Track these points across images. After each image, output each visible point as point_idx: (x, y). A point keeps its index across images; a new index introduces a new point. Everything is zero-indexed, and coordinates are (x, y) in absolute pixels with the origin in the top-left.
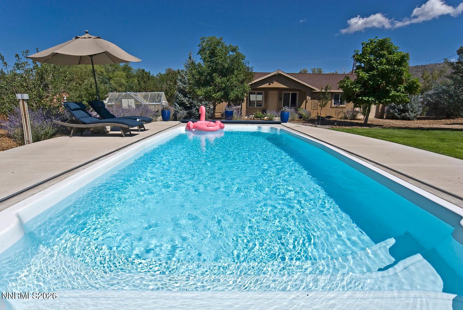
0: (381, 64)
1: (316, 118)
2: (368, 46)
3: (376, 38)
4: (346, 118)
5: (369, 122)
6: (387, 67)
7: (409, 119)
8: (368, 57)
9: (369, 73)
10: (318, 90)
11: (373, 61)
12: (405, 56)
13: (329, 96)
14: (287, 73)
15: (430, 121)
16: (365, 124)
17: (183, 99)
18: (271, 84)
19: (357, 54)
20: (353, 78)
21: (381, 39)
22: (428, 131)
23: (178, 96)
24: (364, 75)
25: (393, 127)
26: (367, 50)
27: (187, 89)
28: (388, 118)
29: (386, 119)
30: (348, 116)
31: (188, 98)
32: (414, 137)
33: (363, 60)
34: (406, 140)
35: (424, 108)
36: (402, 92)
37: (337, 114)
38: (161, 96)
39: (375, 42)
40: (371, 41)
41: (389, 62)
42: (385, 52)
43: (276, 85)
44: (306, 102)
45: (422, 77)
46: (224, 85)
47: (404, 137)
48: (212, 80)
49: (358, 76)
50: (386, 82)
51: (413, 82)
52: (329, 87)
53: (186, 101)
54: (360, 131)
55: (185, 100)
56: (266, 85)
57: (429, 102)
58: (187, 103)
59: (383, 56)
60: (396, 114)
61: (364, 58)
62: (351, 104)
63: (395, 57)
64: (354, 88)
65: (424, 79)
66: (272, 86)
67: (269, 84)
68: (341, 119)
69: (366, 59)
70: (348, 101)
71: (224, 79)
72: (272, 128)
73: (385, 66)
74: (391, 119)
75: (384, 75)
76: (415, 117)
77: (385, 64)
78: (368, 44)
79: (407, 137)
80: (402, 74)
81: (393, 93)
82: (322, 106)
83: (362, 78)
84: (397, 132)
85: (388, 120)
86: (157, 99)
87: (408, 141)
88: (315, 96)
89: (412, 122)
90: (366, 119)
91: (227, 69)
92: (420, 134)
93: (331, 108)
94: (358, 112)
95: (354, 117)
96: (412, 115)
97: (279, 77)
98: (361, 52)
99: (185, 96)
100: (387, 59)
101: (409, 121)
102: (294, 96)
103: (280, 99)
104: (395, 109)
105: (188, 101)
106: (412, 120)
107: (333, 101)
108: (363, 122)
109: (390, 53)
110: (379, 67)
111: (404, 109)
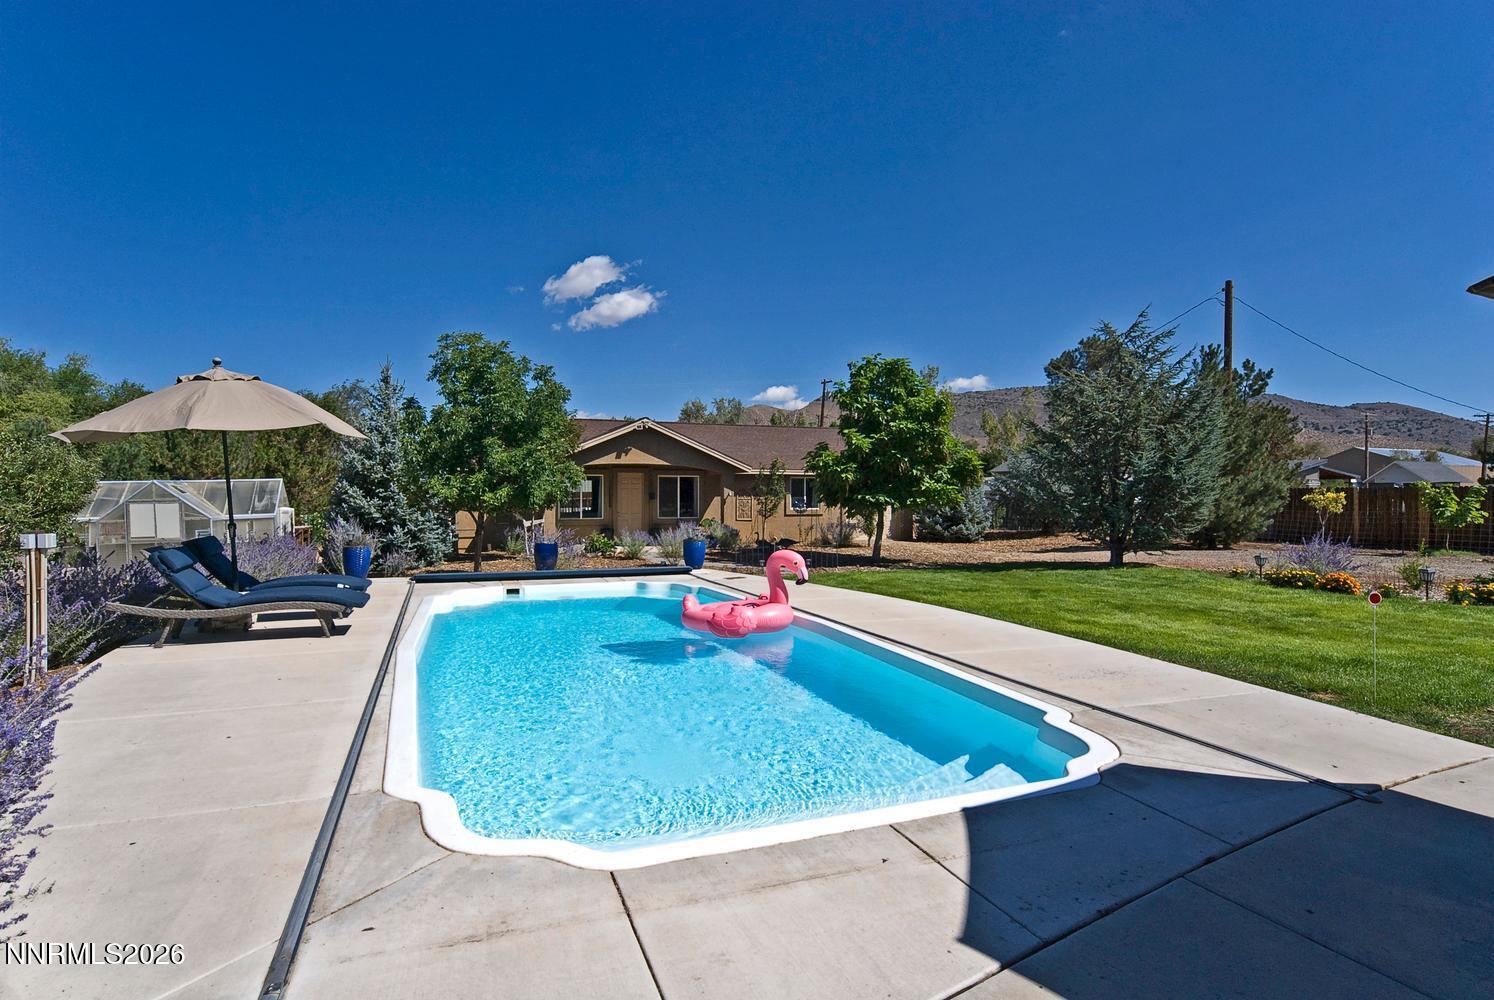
0: (895, 417)
1: (755, 546)
2: (862, 372)
3: (879, 354)
4: (826, 543)
5: (883, 554)
6: (910, 426)
7: (967, 540)
8: (865, 400)
9: (872, 438)
10: (751, 471)
11: (876, 409)
12: (942, 402)
13: (780, 487)
14: (657, 423)
15: (1012, 542)
16: (876, 560)
17: (363, 502)
18: (623, 454)
19: (841, 391)
20: (838, 447)
21: (889, 360)
22: (1009, 573)
23: (346, 492)
24: (864, 442)
25: (936, 564)
26: (862, 383)
27: (376, 473)
28: (922, 538)
29: (918, 540)
30: (830, 537)
31: (380, 498)
32: (984, 589)
33: (856, 405)
34: (969, 598)
35: (995, 511)
36: (946, 482)
37: (803, 533)
38: (273, 492)
39: (875, 365)
40: (868, 362)
41: (911, 413)
42: (901, 391)
43: (636, 457)
44: (723, 502)
45: (983, 427)
46: (514, 471)
47: (965, 591)
48: (482, 453)
49: (849, 444)
50: (910, 460)
51: (966, 460)
52: (778, 465)
53: (373, 510)
54: (869, 579)
55: (371, 506)
56: (610, 459)
57: (1003, 495)
58: (377, 515)
59: (897, 399)
60: (938, 527)
61: (857, 402)
62: (836, 510)
63: (922, 403)
64: (843, 471)
65: (988, 434)
66: (625, 460)
67: (618, 457)
68: (813, 544)
69: (862, 405)
70: (831, 503)
71: (519, 453)
72: (673, 587)
73: (904, 423)
74: (930, 541)
75: (903, 442)
76: (979, 533)
77: (904, 419)
78: (861, 367)
79: (971, 590)
80: (941, 442)
81: (927, 483)
82: (766, 513)
83: (859, 448)
84: (947, 577)
85: (922, 545)
86: (260, 500)
87: (972, 599)
88: (746, 485)
89: (975, 546)
90: (877, 548)
91: (523, 425)
92: (994, 581)
93: (786, 515)
94: (854, 527)
95: (845, 541)
96: (974, 529)
97: (646, 438)
98: (849, 385)
99: (369, 493)
100: (905, 405)
101: (971, 545)
102: (687, 485)
103: (652, 496)
104: (934, 515)
105: (380, 509)
106: (973, 542)
107: (789, 497)
108: (869, 553)
109: (911, 393)
110: (892, 424)
111: (954, 514)
